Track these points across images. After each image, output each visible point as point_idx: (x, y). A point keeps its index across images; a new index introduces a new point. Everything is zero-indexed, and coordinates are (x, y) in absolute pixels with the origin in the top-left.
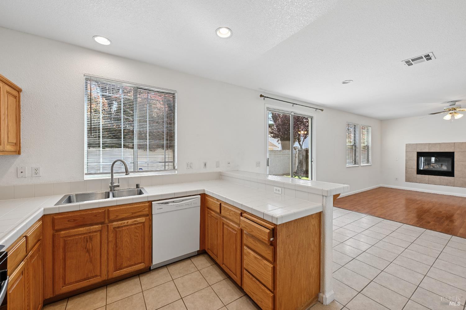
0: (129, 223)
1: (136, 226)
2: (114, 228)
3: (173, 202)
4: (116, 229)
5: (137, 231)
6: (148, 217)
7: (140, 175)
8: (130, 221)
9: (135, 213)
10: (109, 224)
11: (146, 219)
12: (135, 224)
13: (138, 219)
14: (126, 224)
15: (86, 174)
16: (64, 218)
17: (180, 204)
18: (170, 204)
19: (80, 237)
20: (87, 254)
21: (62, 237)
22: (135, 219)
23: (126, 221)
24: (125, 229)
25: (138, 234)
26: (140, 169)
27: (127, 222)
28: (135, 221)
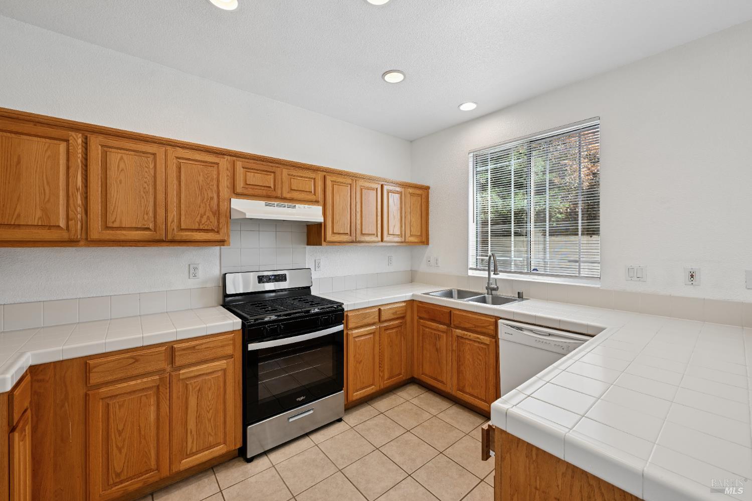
0: (472, 337)
1: (479, 345)
2: (458, 336)
3: (531, 331)
4: (459, 338)
5: (480, 352)
6: (494, 340)
7: (534, 279)
8: (473, 336)
9: (478, 327)
10: (454, 330)
11: (491, 341)
12: (479, 342)
13: (482, 337)
14: (467, 337)
15: (471, 269)
16: (423, 307)
17: (542, 339)
18: (525, 332)
19: (432, 331)
20: (436, 353)
21: (422, 326)
22: (479, 336)
23: (469, 334)
24: (468, 344)
25: (480, 358)
26: (533, 270)
27: (470, 336)
28: (478, 338)
